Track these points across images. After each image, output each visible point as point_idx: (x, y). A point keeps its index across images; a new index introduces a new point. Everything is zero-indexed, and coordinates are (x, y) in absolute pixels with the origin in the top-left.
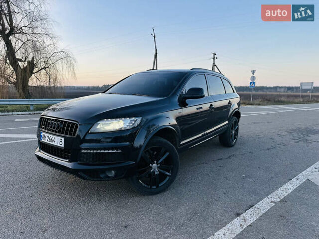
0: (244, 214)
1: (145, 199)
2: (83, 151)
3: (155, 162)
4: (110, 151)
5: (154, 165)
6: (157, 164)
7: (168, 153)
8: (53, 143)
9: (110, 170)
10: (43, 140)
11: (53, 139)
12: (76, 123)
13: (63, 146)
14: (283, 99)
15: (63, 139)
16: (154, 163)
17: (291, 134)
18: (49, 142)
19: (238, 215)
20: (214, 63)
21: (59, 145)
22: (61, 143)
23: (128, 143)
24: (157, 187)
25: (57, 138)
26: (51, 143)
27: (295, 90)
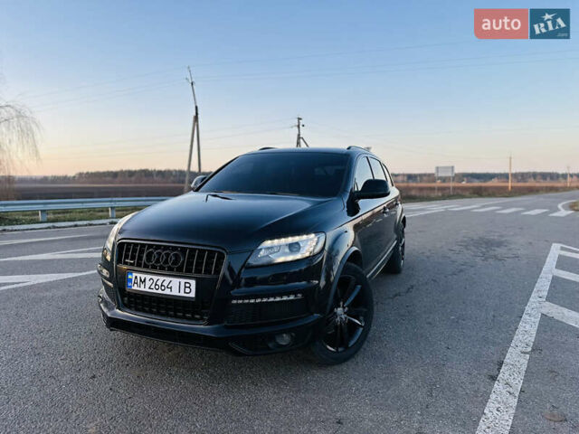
0: (500, 375)
1: (332, 372)
2: (235, 302)
3: (341, 303)
4: (285, 298)
5: (339, 309)
6: (344, 308)
7: (359, 286)
8: (167, 292)
9: (281, 333)
10: (135, 287)
11: (166, 285)
12: (221, 250)
13: (193, 295)
14: (413, 193)
15: (193, 283)
16: (339, 306)
17: (466, 247)
18: (154, 291)
19: (494, 378)
20: (299, 135)
21: (182, 294)
22: (188, 290)
23: (304, 283)
24: (346, 347)
25: (175, 282)
26: (160, 291)
27: (418, 178)
